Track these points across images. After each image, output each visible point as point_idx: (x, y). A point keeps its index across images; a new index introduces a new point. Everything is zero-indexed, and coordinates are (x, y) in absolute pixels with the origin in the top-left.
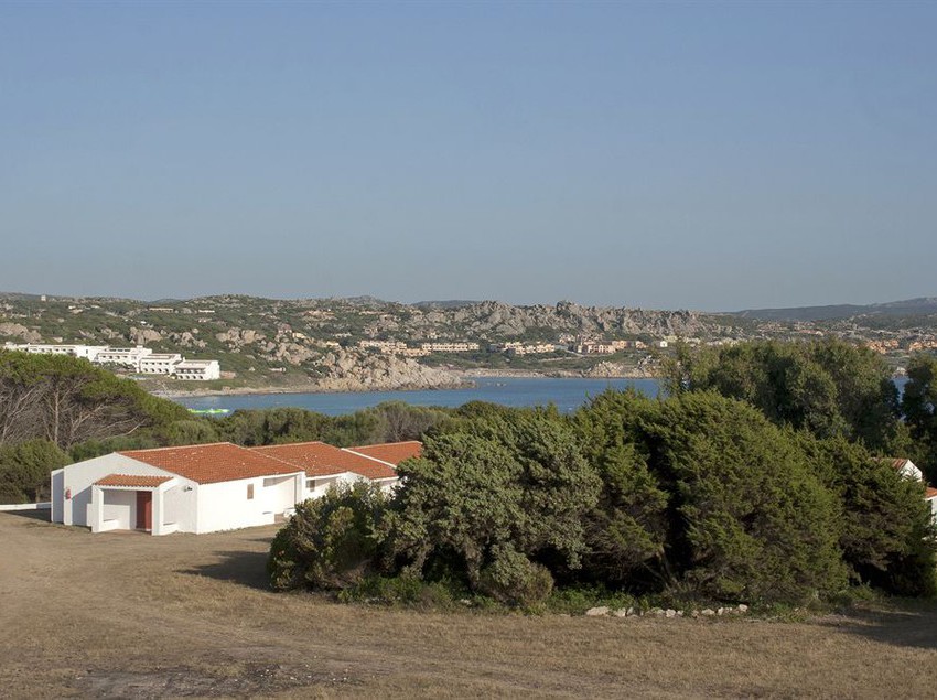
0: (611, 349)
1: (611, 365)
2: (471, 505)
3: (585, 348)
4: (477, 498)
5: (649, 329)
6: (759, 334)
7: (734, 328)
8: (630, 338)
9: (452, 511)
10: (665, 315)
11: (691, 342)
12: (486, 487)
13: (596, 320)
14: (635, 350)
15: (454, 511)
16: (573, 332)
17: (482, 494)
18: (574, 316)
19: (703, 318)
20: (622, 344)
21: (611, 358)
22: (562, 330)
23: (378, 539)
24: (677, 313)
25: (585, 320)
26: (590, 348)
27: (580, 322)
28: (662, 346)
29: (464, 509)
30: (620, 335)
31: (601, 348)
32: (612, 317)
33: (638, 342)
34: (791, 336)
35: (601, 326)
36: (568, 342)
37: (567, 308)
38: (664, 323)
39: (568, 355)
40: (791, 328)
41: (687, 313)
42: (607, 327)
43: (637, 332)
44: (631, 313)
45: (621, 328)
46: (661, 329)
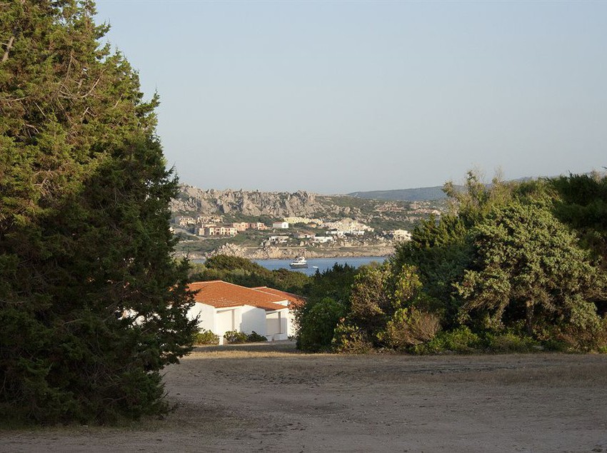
0: (233, 231)
1: (235, 247)
2: (550, 261)
3: (207, 230)
4: (554, 255)
5: (268, 210)
6: (377, 214)
7: (352, 209)
8: (251, 219)
9: (533, 266)
10: (283, 197)
11: (312, 223)
12: (559, 247)
13: (215, 202)
14: (256, 231)
15: (536, 267)
16: (193, 215)
17: (557, 252)
18: (193, 199)
19: (319, 199)
20: (243, 226)
21: (233, 240)
22: (181, 213)
23: (463, 294)
24: (296, 194)
25: (204, 203)
26: (211, 230)
27: (199, 205)
28: (283, 227)
29: (543, 264)
30: (241, 218)
31: (223, 230)
32: (231, 199)
33: (259, 224)
34: (409, 215)
35: (221, 208)
36: (188, 225)
37: (185, 190)
38: (283, 205)
39: (189, 238)
40: (408, 208)
41: (305, 194)
42: (227, 209)
43: (257, 213)
44: (250, 195)
45: (241, 210)
46: (281, 211)
